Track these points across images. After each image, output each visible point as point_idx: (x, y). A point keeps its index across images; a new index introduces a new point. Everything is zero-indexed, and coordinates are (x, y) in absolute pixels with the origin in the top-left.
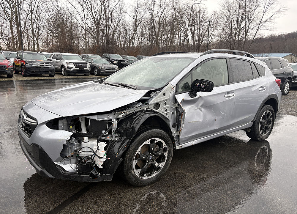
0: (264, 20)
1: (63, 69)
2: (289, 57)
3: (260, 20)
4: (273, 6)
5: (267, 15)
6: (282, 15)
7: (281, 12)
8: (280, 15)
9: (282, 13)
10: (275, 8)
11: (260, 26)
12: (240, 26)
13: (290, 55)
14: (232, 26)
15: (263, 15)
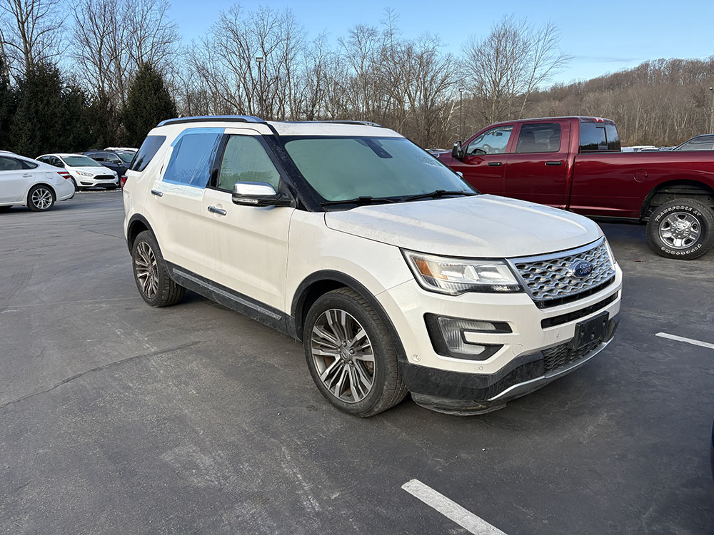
0: (537, 75)
4: (550, 53)
5: (541, 70)
8: (560, 69)
9: (563, 65)
10: (553, 56)
14: (487, 89)
15: (535, 69)
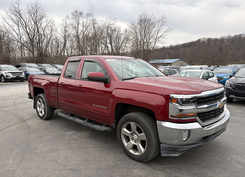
0: (159, 36)
1: (2, 78)
2: (178, 62)
3: (156, 37)
4: (163, 27)
6: (169, 34)
7: (169, 31)
10: (165, 28)
11: (156, 40)
13: (179, 60)
15: (158, 33)
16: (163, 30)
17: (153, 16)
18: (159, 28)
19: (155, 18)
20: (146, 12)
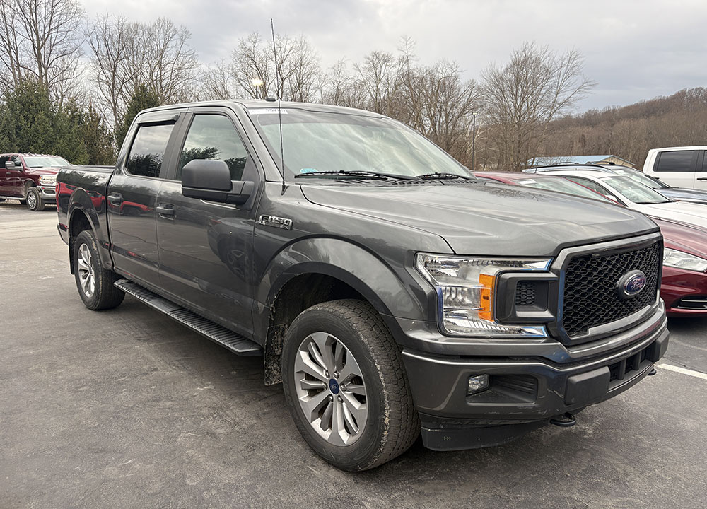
0: (560, 99)
3: (552, 102)
4: (573, 79)
5: (563, 95)
6: (587, 95)
7: (586, 89)
8: (583, 95)
10: (576, 82)
11: (553, 111)
12: (520, 111)
13: (609, 158)
15: (557, 94)
16: (571, 87)
17: (546, 55)
18: (561, 80)
19: (553, 59)
20: (530, 44)
